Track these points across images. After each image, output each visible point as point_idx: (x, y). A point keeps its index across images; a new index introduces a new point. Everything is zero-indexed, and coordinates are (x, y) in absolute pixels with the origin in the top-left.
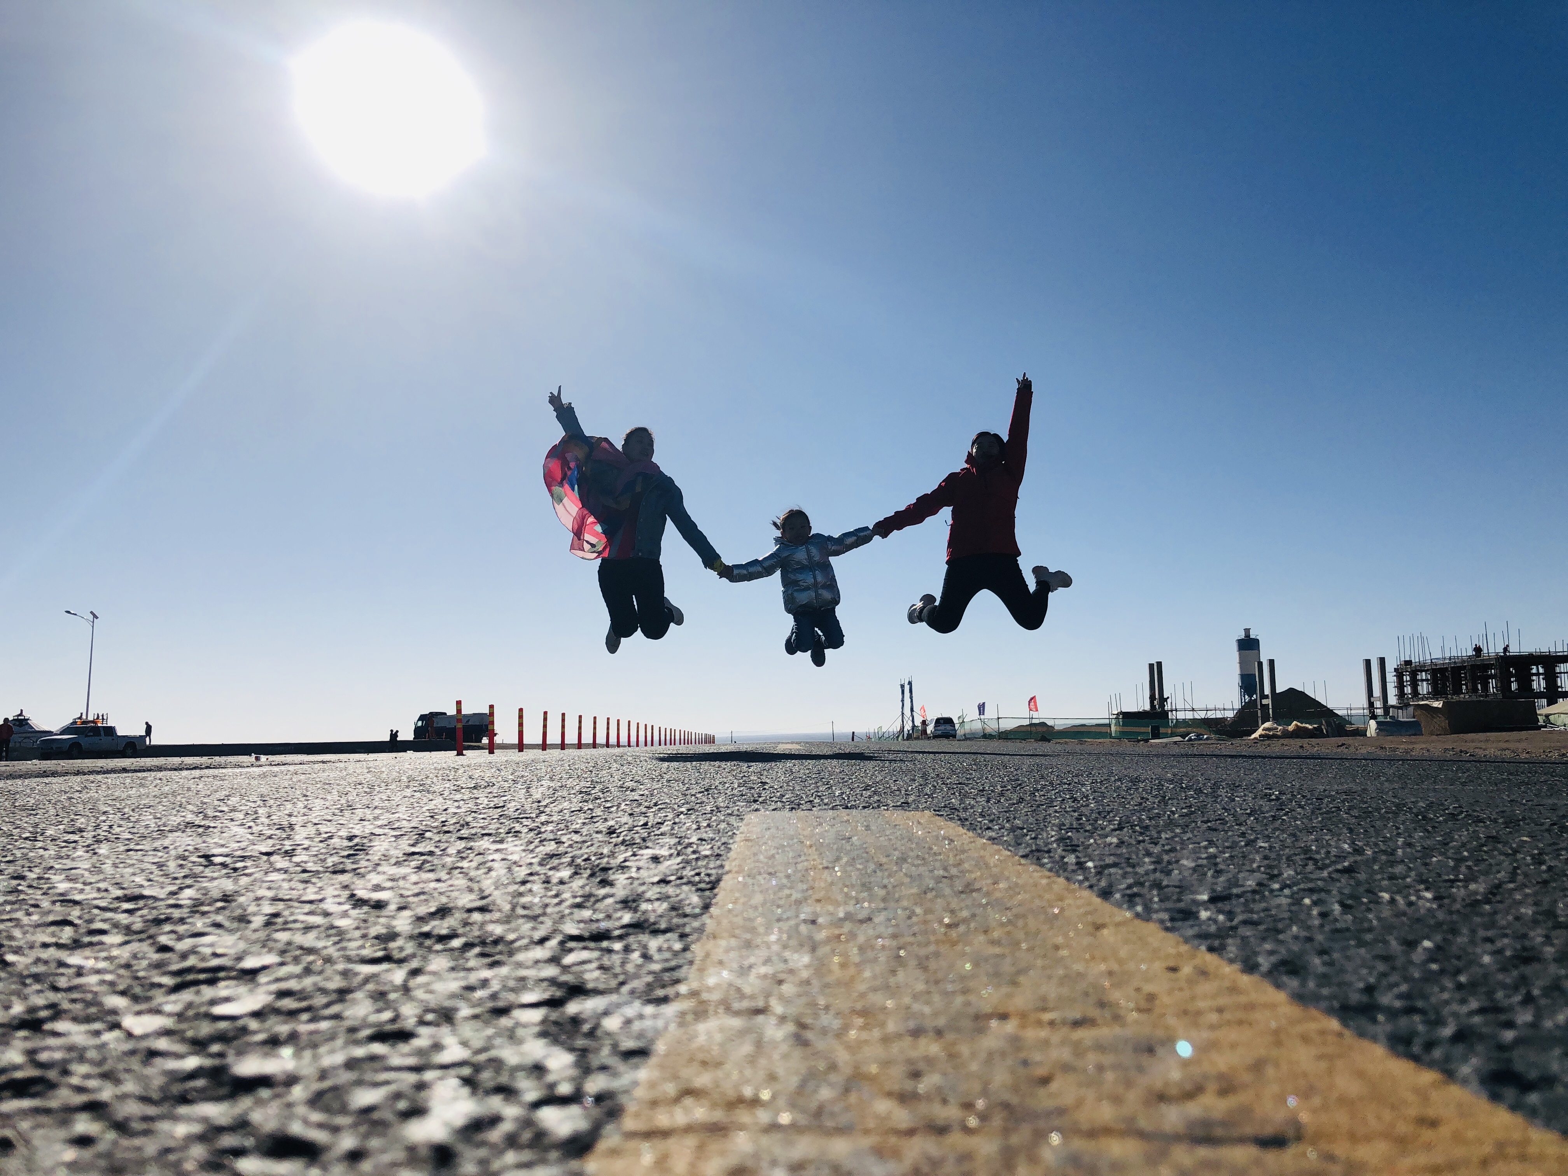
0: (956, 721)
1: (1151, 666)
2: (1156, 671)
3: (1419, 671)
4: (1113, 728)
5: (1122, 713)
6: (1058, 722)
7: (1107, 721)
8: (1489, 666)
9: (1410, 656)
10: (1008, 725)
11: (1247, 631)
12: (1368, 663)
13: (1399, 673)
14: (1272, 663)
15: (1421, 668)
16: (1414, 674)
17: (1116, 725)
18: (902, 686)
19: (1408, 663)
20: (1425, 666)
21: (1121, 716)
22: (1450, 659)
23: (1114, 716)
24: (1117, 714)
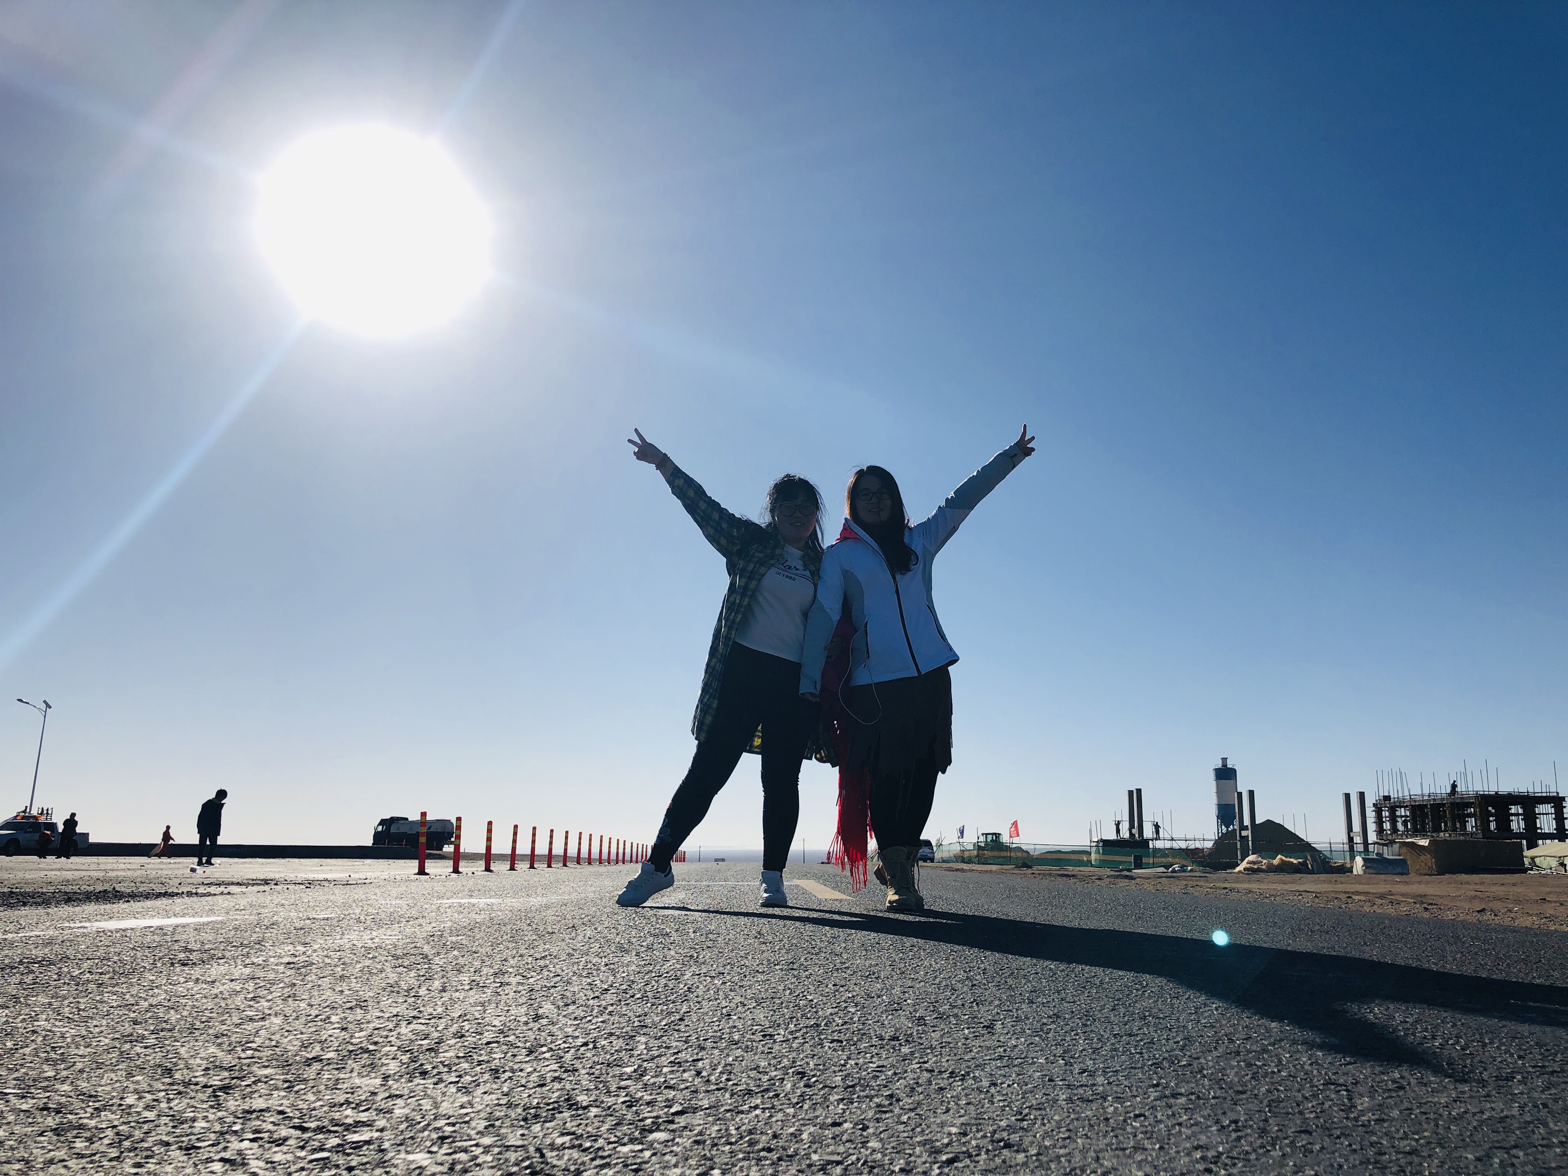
0: (934, 844)
1: (1131, 793)
2: (1135, 798)
3: (1398, 807)
4: (1093, 856)
5: (1099, 840)
7: (1087, 849)
8: (1469, 805)
9: (1389, 793)
11: (1224, 760)
12: (1347, 796)
13: (1378, 810)
14: (1251, 793)
15: (1400, 804)
16: (1393, 810)
17: (1095, 853)
19: (1387, 798)
20: (1404, 802)
21: (1101, 844)
22: (1429, 796)
23: (1095, 844)
24: (1097, 842)
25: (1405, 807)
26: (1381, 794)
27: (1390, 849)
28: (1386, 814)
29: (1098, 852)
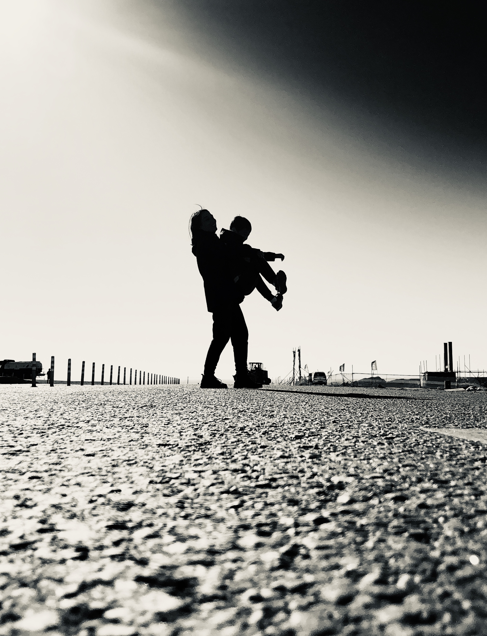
0: (326, 374)
1: (445, 344)
2: (448, 348)
4: (422, 382)
5: (427, 372)
6: (388, 377)
7: (418, 378)
10: (358, 378)
17: (423, 380)
18: (294, 352)
21: (427, 375)
23: (423, 375)
24: (425, 373)
29: (425, 379)
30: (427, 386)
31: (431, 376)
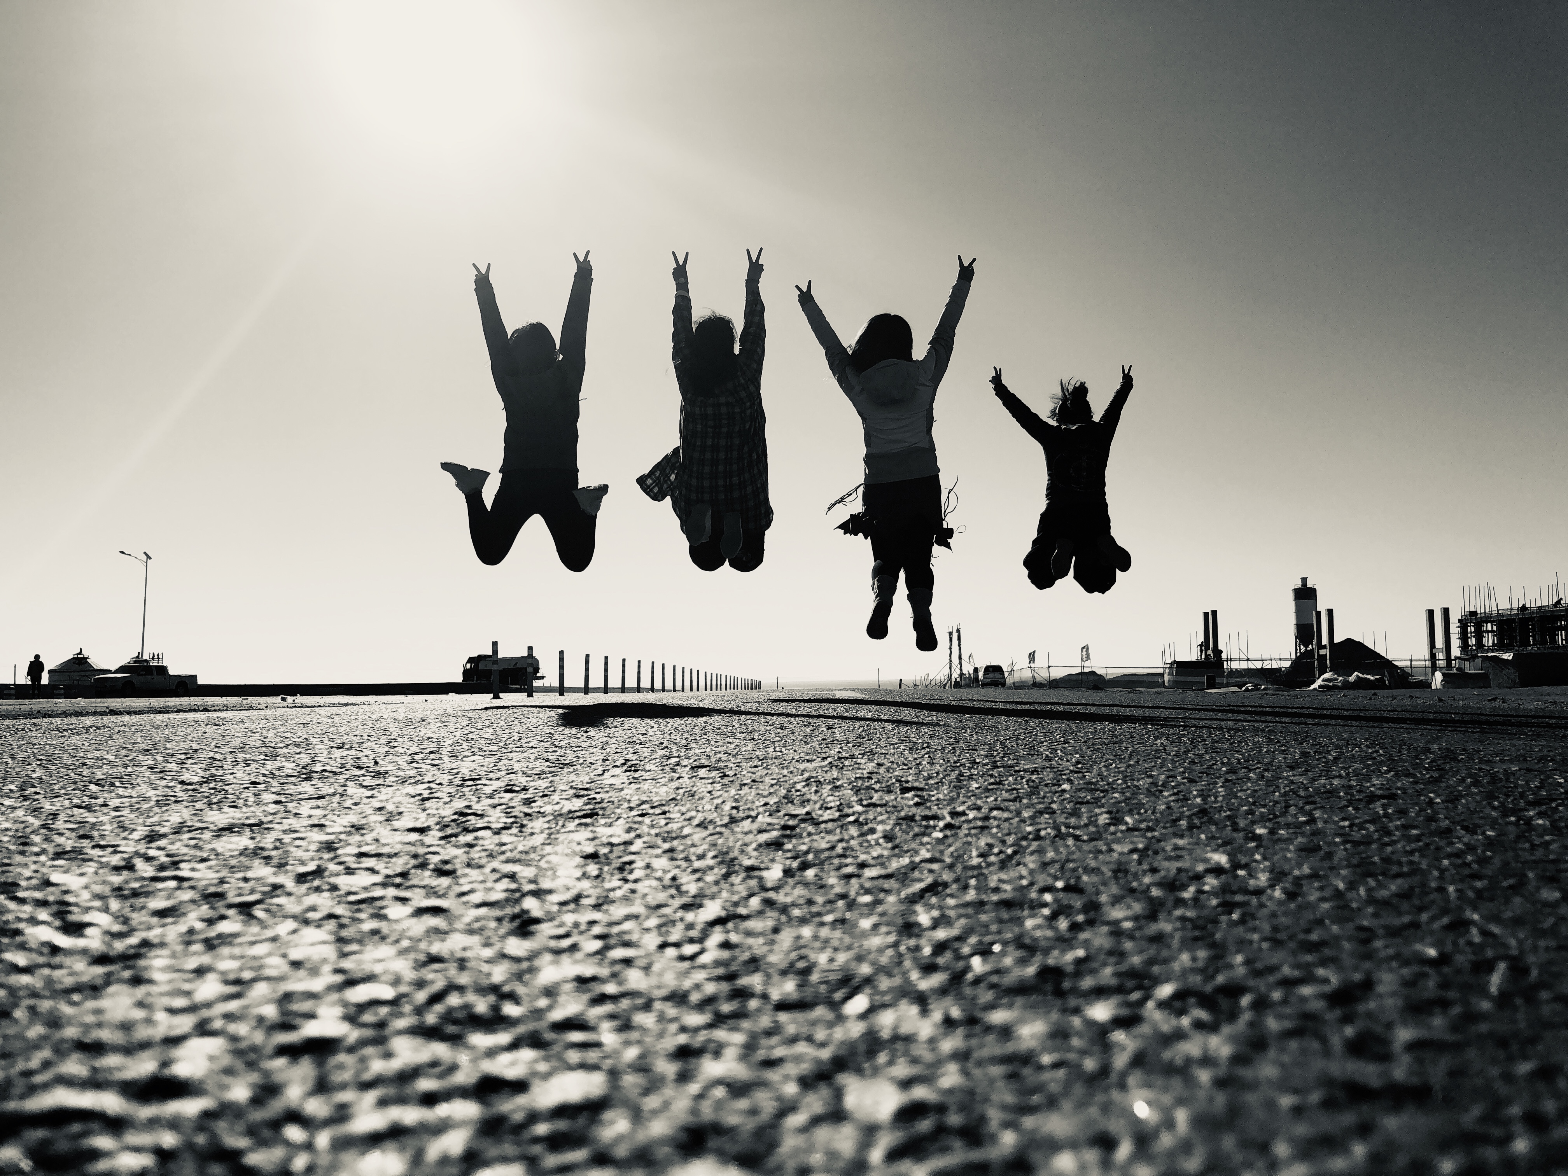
0: (1005, 669)
1: (1206, 615)
2: (1211, 620)
3: (1485, 622)
4: (1166, 677)
5: (1175, 662)
6: (1110, 671)
7: (1161, 671)
9: (1475, 607)
10: (1058, 673)
11: (1304, 580)
12: (1431, 613)
13: (1463, 626)
14: (1330, 612)
15: (1487, 618)
16: (1479, 626)
17: (1169, 675)
18: (951, 634)
19: (1473, 613)
20: (1491, 617)
21: (1175, 666)
22: (1518, 609)
23: (1168, 666)
24: (1171, 664)
25: (1491, 622)
26: (1467, 610)
27: (1472, 664)
28: (1471, 629)
29: (1171, 673)
30: (1175, 685)
31: (1181, 667)
